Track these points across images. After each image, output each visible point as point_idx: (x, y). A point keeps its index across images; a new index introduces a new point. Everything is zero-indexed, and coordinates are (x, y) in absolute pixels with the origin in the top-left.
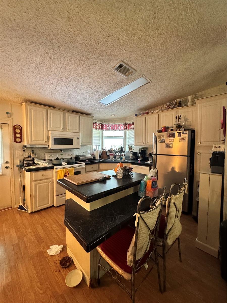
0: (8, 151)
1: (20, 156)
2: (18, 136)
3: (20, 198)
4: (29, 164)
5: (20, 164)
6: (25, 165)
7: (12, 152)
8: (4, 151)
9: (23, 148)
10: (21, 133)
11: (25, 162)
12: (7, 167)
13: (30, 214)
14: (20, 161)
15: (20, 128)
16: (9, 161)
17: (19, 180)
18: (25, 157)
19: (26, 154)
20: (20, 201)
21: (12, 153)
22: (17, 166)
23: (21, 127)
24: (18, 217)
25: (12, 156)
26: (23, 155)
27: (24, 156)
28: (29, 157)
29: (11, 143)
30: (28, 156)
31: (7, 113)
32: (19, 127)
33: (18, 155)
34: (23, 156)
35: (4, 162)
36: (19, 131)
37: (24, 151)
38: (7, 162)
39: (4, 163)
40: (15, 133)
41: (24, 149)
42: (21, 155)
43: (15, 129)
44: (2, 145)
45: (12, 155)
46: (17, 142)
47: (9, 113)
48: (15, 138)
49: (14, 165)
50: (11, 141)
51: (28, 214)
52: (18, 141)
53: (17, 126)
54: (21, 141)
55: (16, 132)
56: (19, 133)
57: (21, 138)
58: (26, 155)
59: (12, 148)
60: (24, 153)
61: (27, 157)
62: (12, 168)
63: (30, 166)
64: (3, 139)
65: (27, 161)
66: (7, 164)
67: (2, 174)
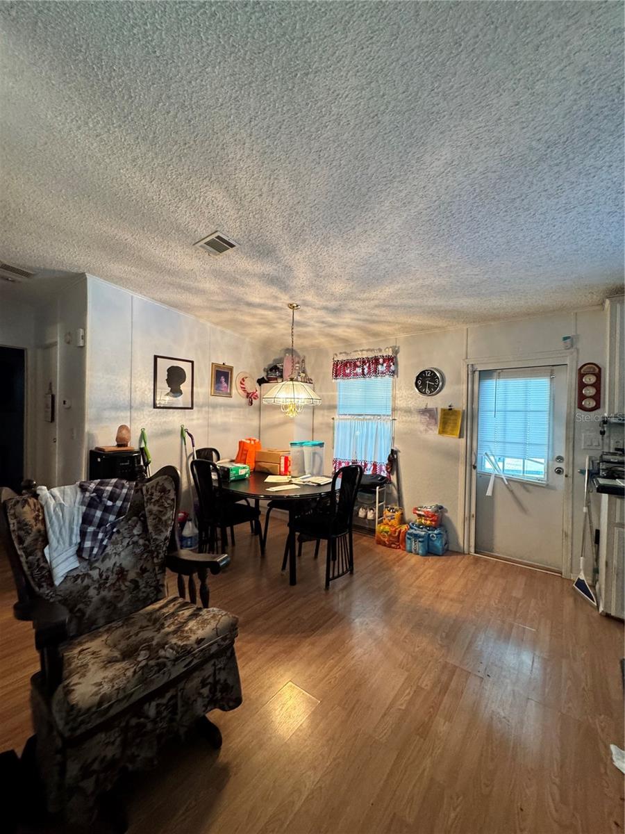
0: (562, 432)
1: (591, 447)
2: (590, 391)
3: (582, 558)
4: (614, 472)
5: (591, 468)
6: (602, 473)
7: (572, 433)
8: (553, 431)
9: (600, 426)
10: (597, 385)
11: (603, 466)
12: (559, 471)
13: (601, 614)
14: (592, 461)
15: (597, 370)
16: (563, 455)
17: (582, 510)
18: (606, 450)
19: (610, 441)
20: (581, 567)
21: (571, 436)
22: (582, 472)
23: (600, 369)
24: (569, 602)
25: (571, 444)
26: (599, 445)
27: (603, 448)
28: (619, 452)
29: (570, 412)
30: (617, 449)
31: (565, 339)
32: (594, 369)
33: (585, 443)
34: (600, 448)
35: (554, 456)
36: (592, 379)
37: (603, 433)
38: (560, 459)
39: (553, 460)
40: (582, 385)
41: (603, 427)
42: (594, 444)
43: (581, 376)
44: (551, 415)
45: (572, 441)
46: (586, 408)
47: (568, 338)
48: (582, 397)
49: (573, 467)
50: (571, 406)
51: (595, 614)
52: (587, 406)
53: (588, 368)
54: (597, 407)
55: (583, 383)
56: (592, 385)
57: (597, 397)
58: (609, 447)
59: (571, 425)
60: (603, 439)
61: (611, 451)
62: (569, 475)
63: (615, 478)
64: (554, 402)
65: (609, 462)
66: (560, 462)
67: (547, 485)
